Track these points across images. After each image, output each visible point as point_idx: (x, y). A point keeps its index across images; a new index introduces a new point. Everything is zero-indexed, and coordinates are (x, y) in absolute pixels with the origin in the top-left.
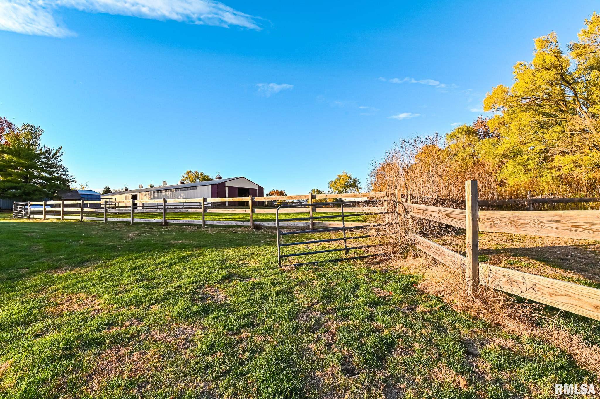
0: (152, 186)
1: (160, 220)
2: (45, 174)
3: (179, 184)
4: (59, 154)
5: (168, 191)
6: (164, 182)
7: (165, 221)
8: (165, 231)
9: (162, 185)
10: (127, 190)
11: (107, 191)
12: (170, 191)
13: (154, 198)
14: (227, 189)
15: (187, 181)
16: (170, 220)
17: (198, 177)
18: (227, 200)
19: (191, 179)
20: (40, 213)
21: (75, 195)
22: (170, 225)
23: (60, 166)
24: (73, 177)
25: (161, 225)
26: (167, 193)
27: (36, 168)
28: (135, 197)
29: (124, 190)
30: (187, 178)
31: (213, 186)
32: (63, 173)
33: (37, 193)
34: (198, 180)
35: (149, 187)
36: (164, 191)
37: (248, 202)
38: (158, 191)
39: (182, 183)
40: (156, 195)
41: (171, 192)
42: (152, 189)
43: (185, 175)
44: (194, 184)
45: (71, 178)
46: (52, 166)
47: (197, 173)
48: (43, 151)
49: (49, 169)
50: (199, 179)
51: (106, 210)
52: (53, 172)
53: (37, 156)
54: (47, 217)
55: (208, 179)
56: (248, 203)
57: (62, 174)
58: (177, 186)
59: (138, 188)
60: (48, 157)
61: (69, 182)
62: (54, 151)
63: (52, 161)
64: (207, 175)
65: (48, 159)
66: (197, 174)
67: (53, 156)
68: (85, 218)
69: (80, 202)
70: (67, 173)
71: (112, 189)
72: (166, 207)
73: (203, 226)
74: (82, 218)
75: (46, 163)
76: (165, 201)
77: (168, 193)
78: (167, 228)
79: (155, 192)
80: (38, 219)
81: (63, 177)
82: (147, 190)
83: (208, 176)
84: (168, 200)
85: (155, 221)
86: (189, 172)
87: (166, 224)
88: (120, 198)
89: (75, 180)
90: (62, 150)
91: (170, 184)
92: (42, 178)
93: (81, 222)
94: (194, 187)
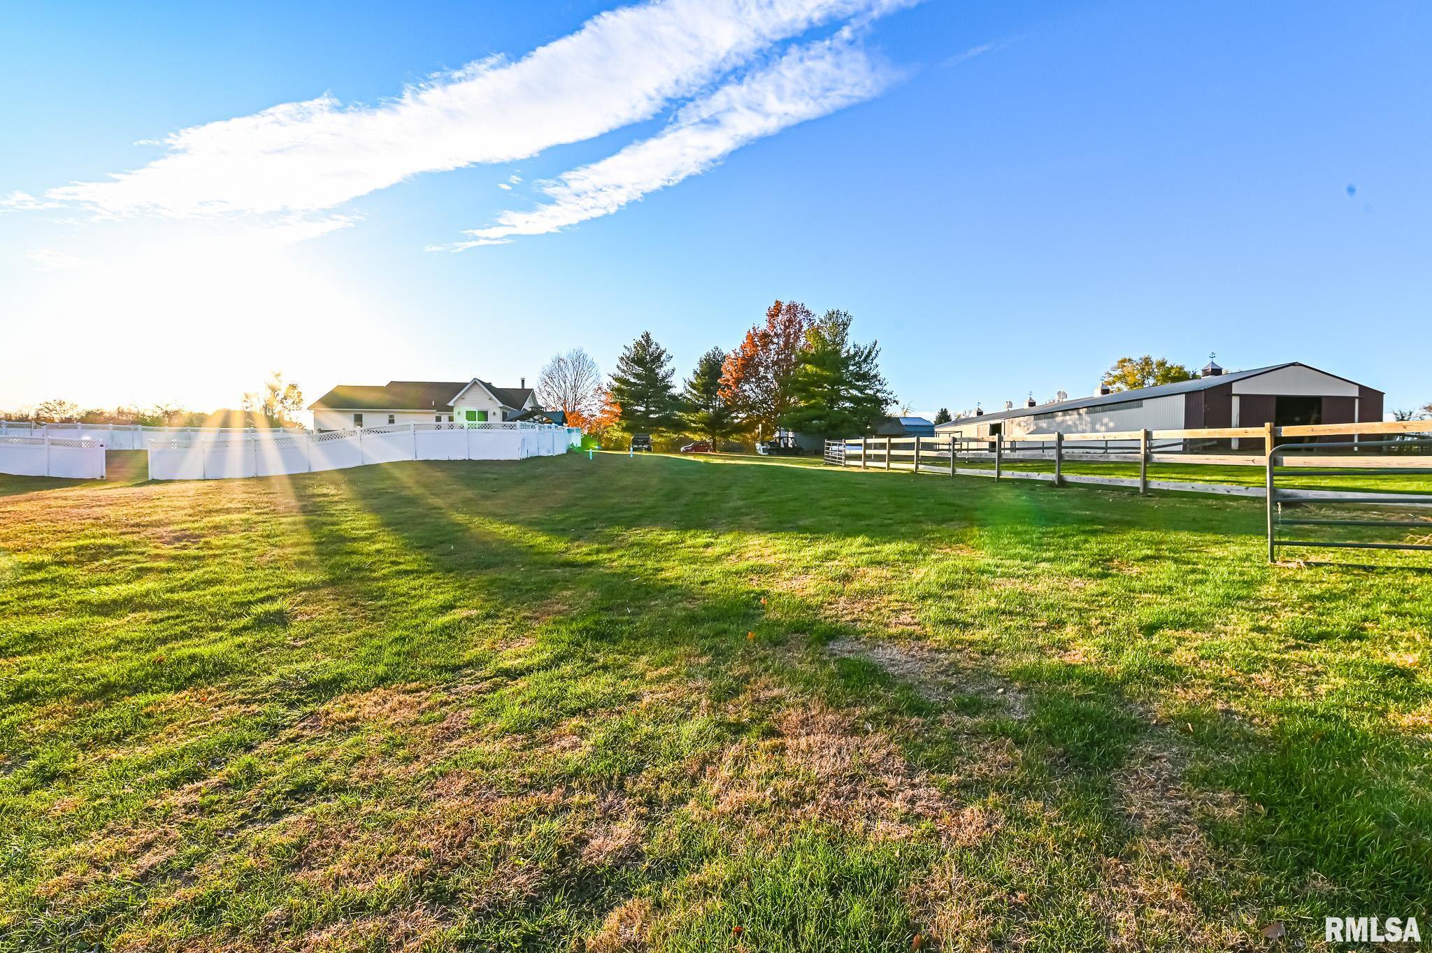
0: (1032, 404)
1: (1051, 476)
2: (854, 392)
3: (1097, 394)
4: (873, 354)
5: (1070, 412)
6: (1059, 393)
7: (1060, 478)
8: (1059, 496)
9: (1056, 398)
10: (980, 413)
11: (944, 418)
12: (1075, 412)
13: (1038, 431)
14: (1236, 402)
15: (1118, 385)
16: (1070, 477)
17: (1149, 374)
18: (1234, 433)
19: (1130, 380)
20: (857, 457)
21: (896, 427)
22: (1069, 487)
23: (875, 376)
24: (894, 394)
25: (1050, 484)
26: (1068, 418)
27: (843, 383)
28: (996, 429)
29: (974, 415)
30: (1122, 378)
31: (1189, 395)
32: (879, 387)
33: (845, 424)
34: (1151, 381)
35: (1026, 406)
36: (1060, 414)
37: (1263, 440)
38: (1048, 414)
39: (1105, 392)
40: (1043, 424)
41: (1076, 416)
42: (1034, 410)
43: (1114, 369)
44: (1137, 393)
45: (890, 396)
46: (864, 377)
47: (1147, 361)
48: (852, 352)
49: (860, 383)
50: (1155, 377)
51: (954, 455)
52: (866, 387)
53: (845, 362)
54: (868, 464)
55: (1182, 376)
56: (1261, 441)
57: (878, 391)
58: (1093, 399)
59: (1003, 409)
60: (858, 362)
61: (887, 404)
62: (866, 352)
63: (865, 368)
64: (1179, 364)
65: (858, 364)
66: (1147, 364)
67: (865, 360)
68: (921, 467)
69: (913, 440)
70: (885, 388)
71: (953, 414)
72: (1064, 451)
73: (1141, 491)
74: (917, 467)
75: (857, 373)
76: (1060, 438)
77: (1071, 419)
78: (1063, 491)
79: (1038, 416)
80: (856, 467)
81: (879, 395)
82: (1024, 414)
83: (1181, 368)
84: (1067, 437)
85: (1039, 478)
86: (1124, 361)
87: (1062, 483)
88: (969, 431)
89: (896, 399)
90: (877, 348)
91: (1073, 396)
92: (852, 399)
93: (914, 474)
94: (1137, 402)
